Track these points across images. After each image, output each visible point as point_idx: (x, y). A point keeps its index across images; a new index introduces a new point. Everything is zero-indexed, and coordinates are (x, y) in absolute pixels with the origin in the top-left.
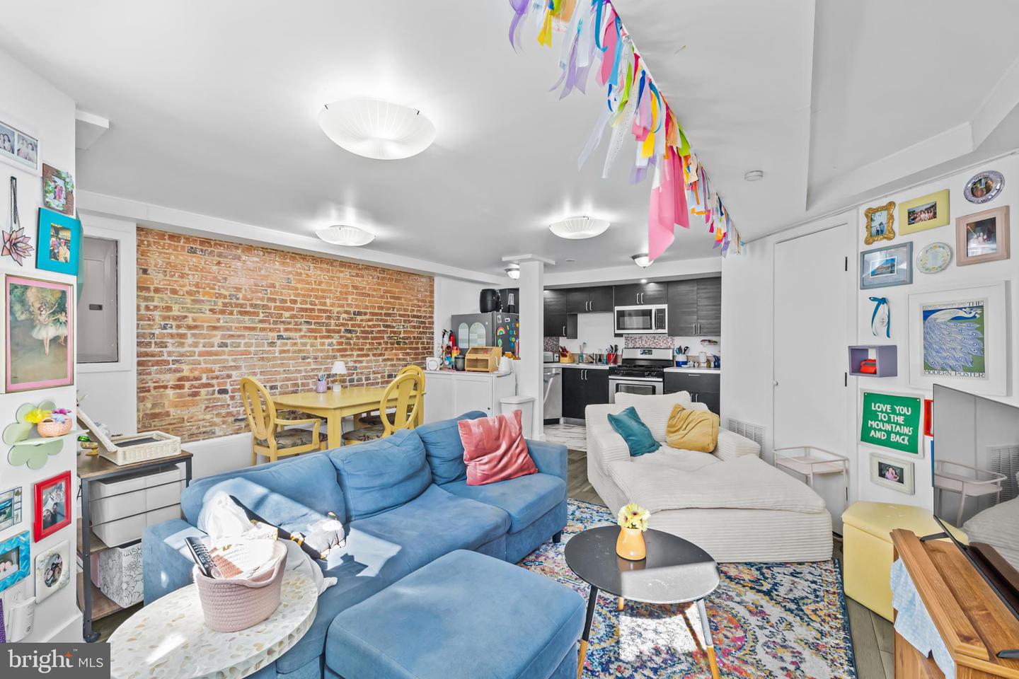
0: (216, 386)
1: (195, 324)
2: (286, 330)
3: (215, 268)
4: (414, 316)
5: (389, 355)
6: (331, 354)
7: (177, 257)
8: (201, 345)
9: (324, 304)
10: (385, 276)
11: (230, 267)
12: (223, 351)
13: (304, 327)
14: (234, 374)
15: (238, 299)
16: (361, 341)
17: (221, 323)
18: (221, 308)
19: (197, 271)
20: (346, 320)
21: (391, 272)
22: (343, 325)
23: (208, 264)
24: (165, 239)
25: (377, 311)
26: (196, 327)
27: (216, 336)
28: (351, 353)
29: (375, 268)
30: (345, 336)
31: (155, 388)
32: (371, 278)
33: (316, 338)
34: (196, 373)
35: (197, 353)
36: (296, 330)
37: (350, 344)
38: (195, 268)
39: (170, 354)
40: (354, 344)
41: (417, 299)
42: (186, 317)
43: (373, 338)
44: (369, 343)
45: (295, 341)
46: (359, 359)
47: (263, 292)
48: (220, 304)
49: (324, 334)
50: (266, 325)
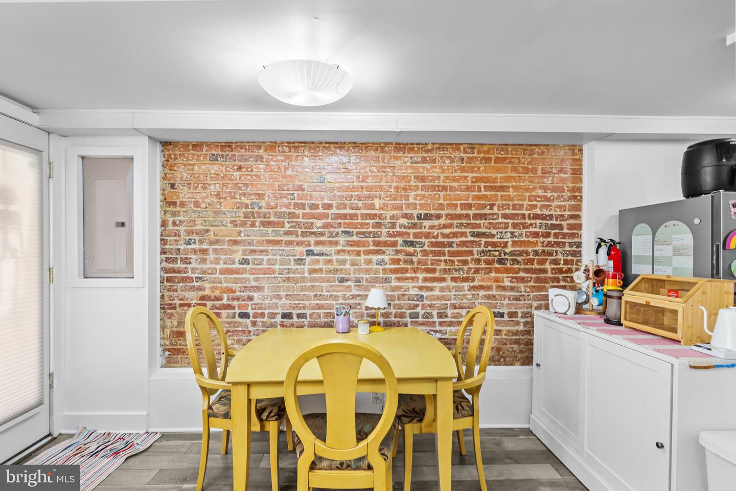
0: (237, 308)
1: (216, 238)
2: (318, 243)
3: (237, 173)
4: (536, 217)
5: (483, 280)
6: (381, 275)
7: (199, 167)
8: (222, 262)
9: (372, 206)
10: (476, 155)
11: (252, 171)
12: (244, 268)
13: (342, 239)
14: (256, 295)
15: (260, 208)
16: (430, 257)
17: (243, 237)
18: (242, 219)
19: (218, 179)
20: (405, 227)
21: (486, 148)
22: (400, 234)
23: (229, 171)
24: (189, 150)
25: (459, 211)
26: (217, 242)
27: (237, 251)
28: (414, 275)
29: (457, 146)
30: (404, 251)
31: (181, 305)
32: (448, 161)
33: (358, 253)
34: (217, 293)
35: (218, 271)
36: (331, 243)
37: (412, 262)
38: (217, 176)
39: (193, 270)
40: (419, 263)
41: (541, 188)
42: (208, 231)
43: (451, 254)
44: (445, 261)
45: (329, 258)
46: (428, 284)
47: (289, 197)
48: (242, 215)
49: (372, 248)
50: (293, 238)
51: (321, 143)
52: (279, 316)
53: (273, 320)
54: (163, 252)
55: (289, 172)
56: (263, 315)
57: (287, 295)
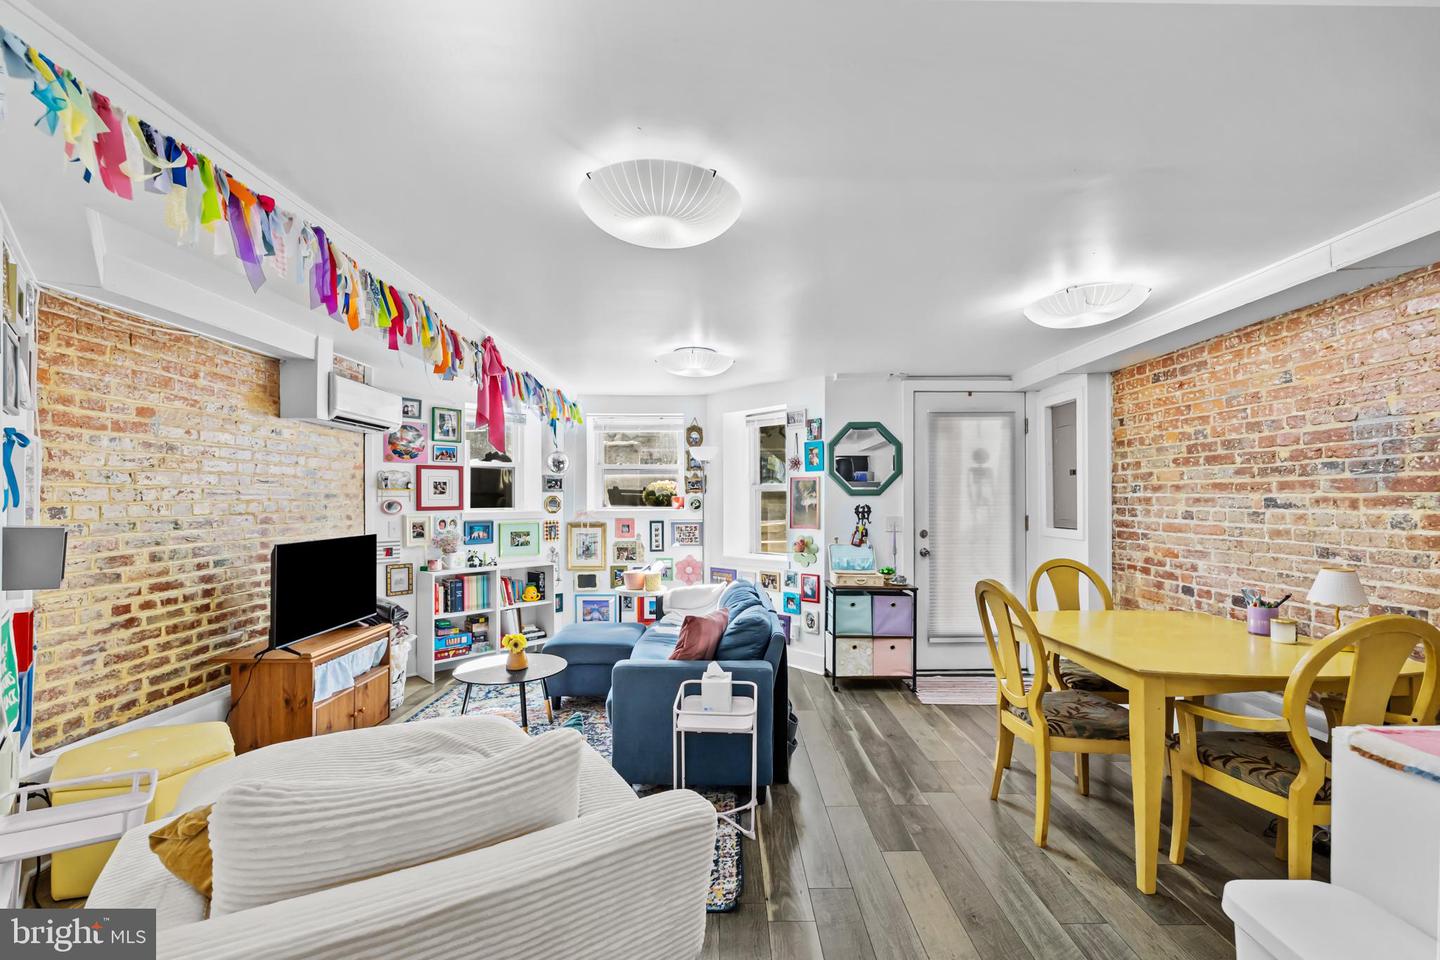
0: (1180, 579)
1: (1160, 483)
2: (1283, 486)
3: (1178, 393)
7: (1143, 394)
8: (1165, 515)
11: (1194, 386)
12: (1186, 525)
13: (1324, 477)
14: (1201, 564)
15: (1205, 437)
17: (1186, 481)
18: (1185, 455)
19: (1161, 405)
23: (1171, 392)
24: (1134, 376)
26: (1160, 488)
27: (1179, 500)
31: (1129, 567)
33: (1355, 504)
34: (1159, 557)
35: (1161, 526)
36: (1303, 485)
38: (1160, 402)
39: (1139, 524)
42: (1151, 474)
45: (1301, 512)
47: (1240, 415)
48: (1184, 449)
49: (1384, 492)
50: (1246, 479)
51: (1286, 314)
52: (1229, 600)
53: (1221, 605)
54: (1114, 502)
55: (1240, 377)
56: (1209, 595)
57: (1238, 569)
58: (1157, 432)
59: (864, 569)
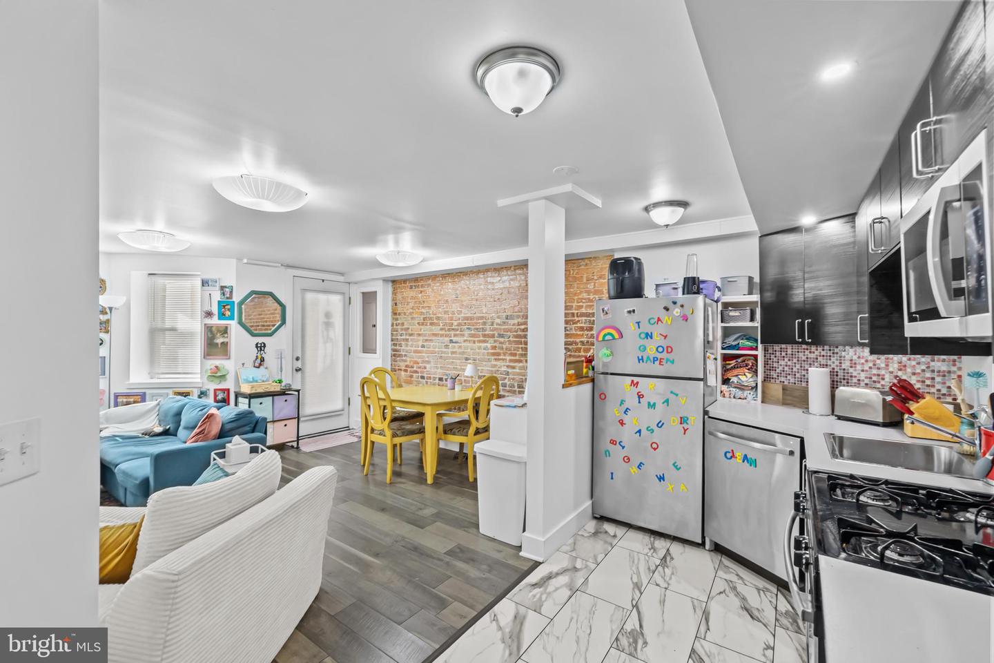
0: (419, 373)
1: (412, 332)
2: (455, 335)
3: (420, 295)
4: (583, 315)
6: (486, 357)
7: (406, 293)
8: (414, 346)
9: (481, 312)
11: (426, 293)
12: (422, 350)
13: (467, 333)
14: (428, 366)
15: (430, 315)
16: (513, 345)
17: (422, 332)
18: (422, 321)
20: (499, 325)
22: (496, 329)
23: (417, 294)
24: (402, 284)
26: (412, 335)
27: (420, 340)
28: (504, 357)
30: (498, 341)
33: (474, 342)
34: (412, 364)
35: (412, 351)
36: (461, 335)
37: (502, 348)
38: (412, 298)
39: (403, 350)
40: (507, 349)
41: (586, 292)
42: (409, 328)
44: (522, 348)
45: (460, 345)
46: (512, 364)
47: (442, 308)
48: (422, 319)
49: (481, 338)
50: (443, 332)
52: (437, 379)
54: (392, 340)
55: (442, 293)
56: (430, 378)
57: (441, 367)
58: (412, 311)
59: (263, 381)
